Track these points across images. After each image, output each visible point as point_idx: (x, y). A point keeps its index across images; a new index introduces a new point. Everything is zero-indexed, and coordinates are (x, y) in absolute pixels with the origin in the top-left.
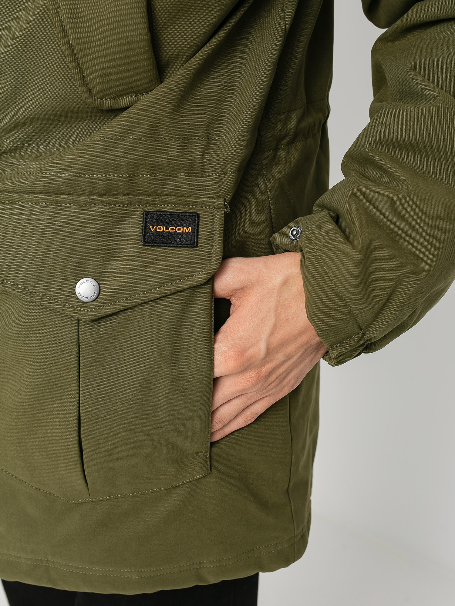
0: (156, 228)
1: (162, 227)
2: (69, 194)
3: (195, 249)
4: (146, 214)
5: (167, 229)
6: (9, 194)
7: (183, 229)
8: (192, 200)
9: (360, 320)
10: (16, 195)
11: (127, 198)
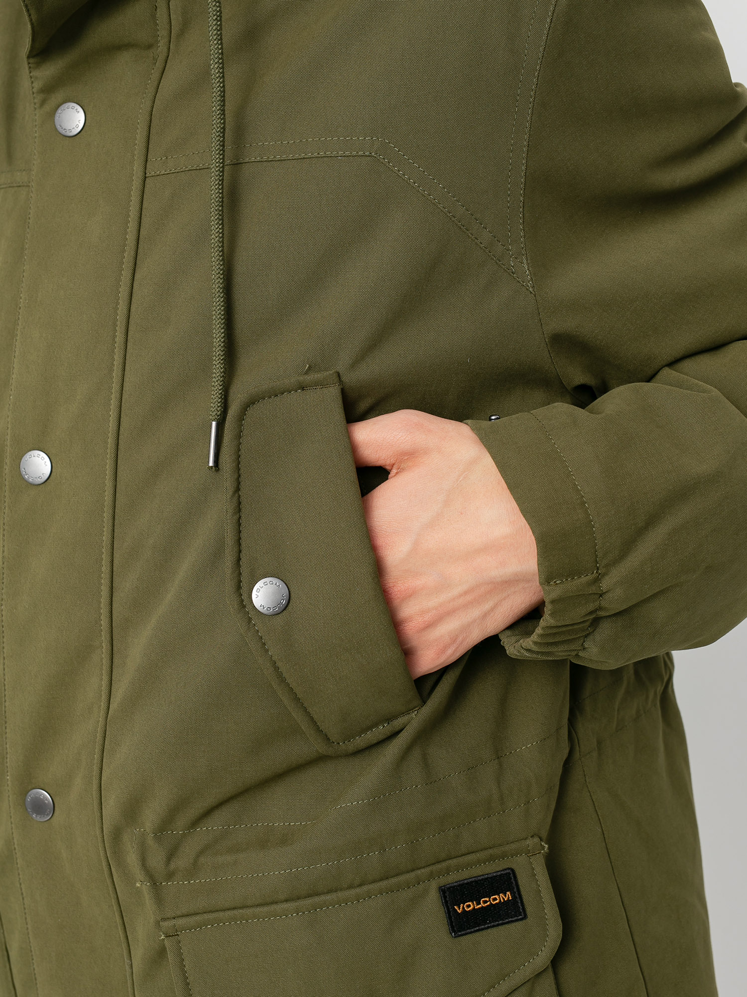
0: (463, 907)
1: (470, 903)
2: (329, 892)
3: (524, 921)
4: (443, 890)
5: (479, 903)
6: (235, 912)
7: (499, 897)
8: (497, 851)
10: (249, 911)
11: (412, 875)
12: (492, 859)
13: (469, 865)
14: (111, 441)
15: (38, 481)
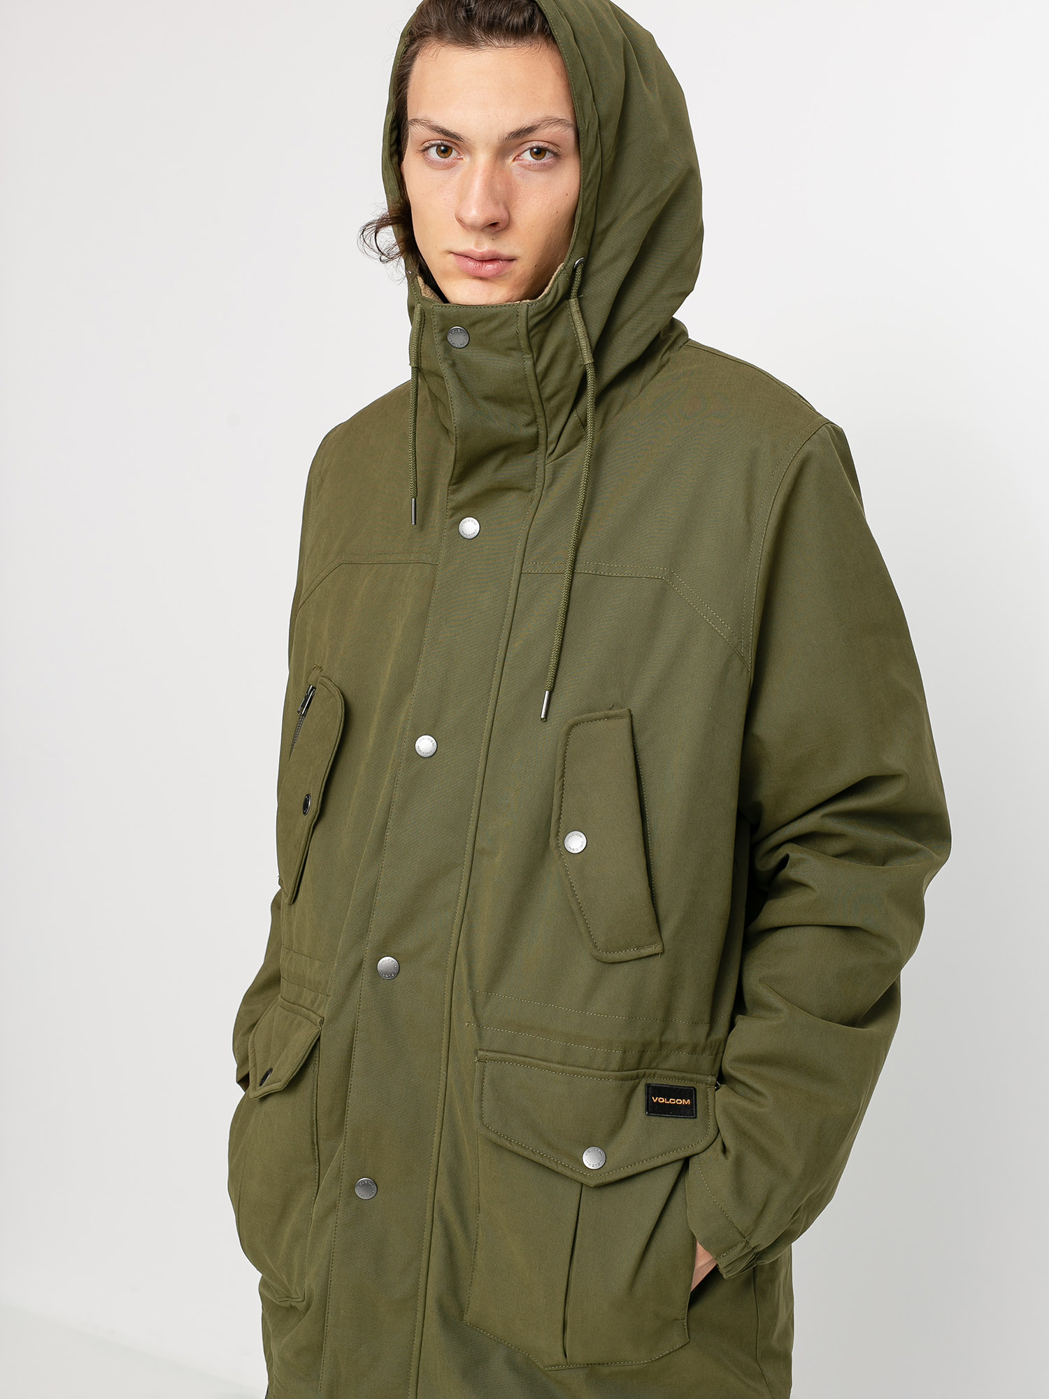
0: (658, 1099)
1: (663, 1099)
4: (648, 1086)
5: (668, 1100)
6: (527, 1059)
7: (682, 1101)
8: (689, 1076)
9: (740, 1228)
10: (534, 1061)
11: (635, 1072)
12: (683, 1079)
13: (668, 1077)
14: (486, 735)
15: (426, 756)
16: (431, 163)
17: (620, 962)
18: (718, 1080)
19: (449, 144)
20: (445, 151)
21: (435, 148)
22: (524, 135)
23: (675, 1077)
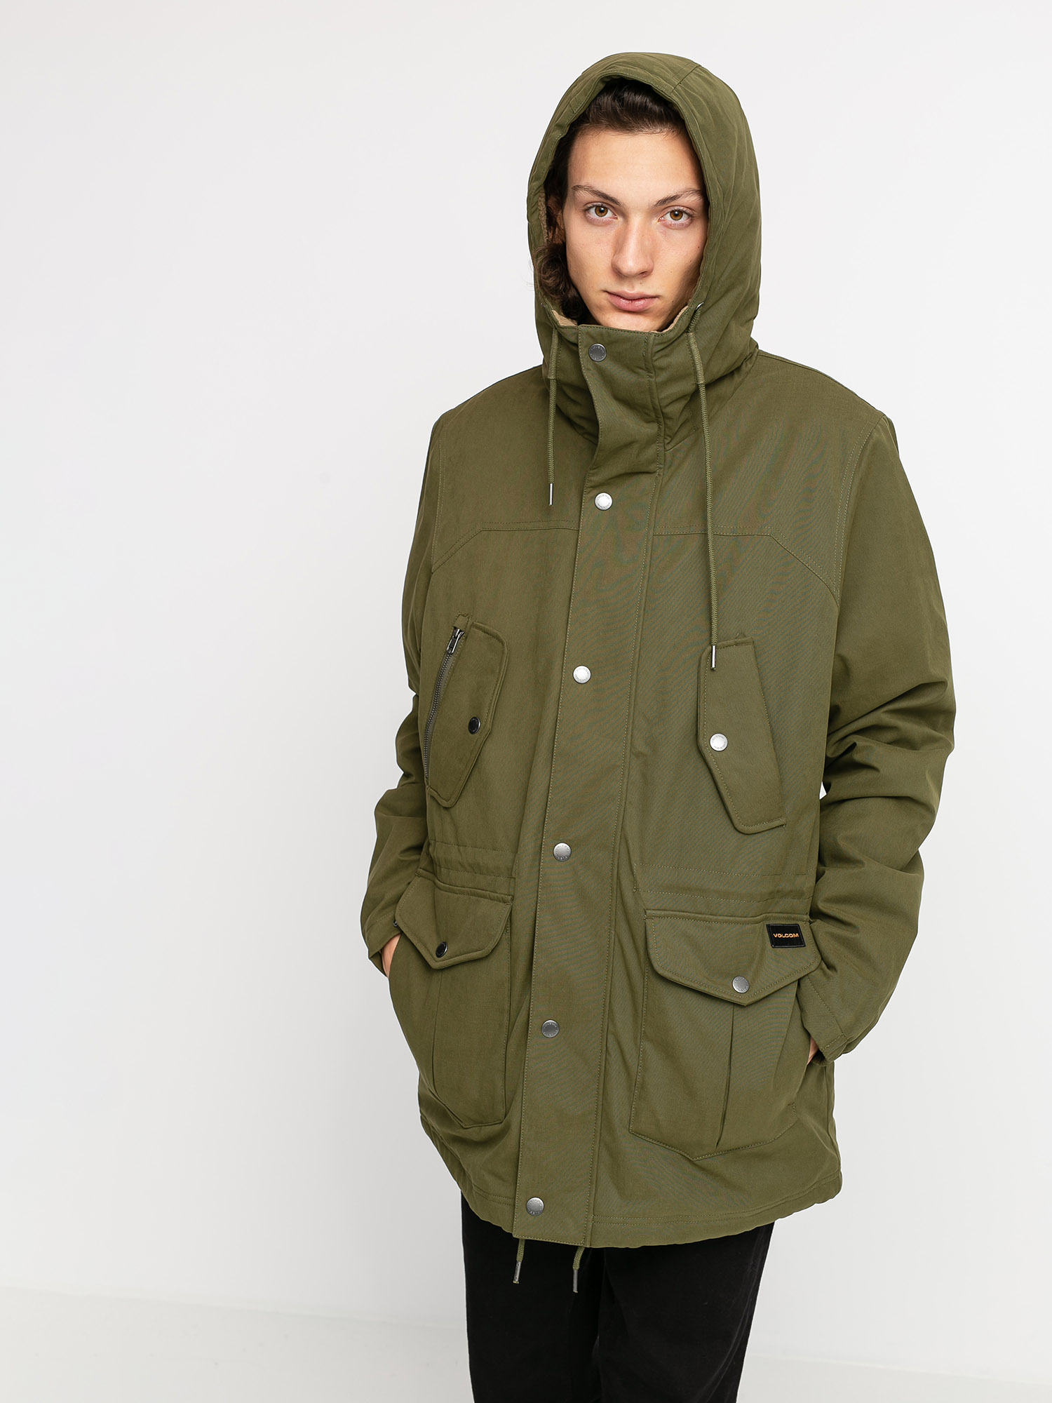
5: (784, 935)
12: (790, 918)
13: (780, 918)
15: (583, 682)
16: (591, 222)
17: (755, 833)
18: (810, 917)
19: (607, 206)
20: (601, 211)
21: (594, 208)
22: (669, 202)
23: (784, 918)
